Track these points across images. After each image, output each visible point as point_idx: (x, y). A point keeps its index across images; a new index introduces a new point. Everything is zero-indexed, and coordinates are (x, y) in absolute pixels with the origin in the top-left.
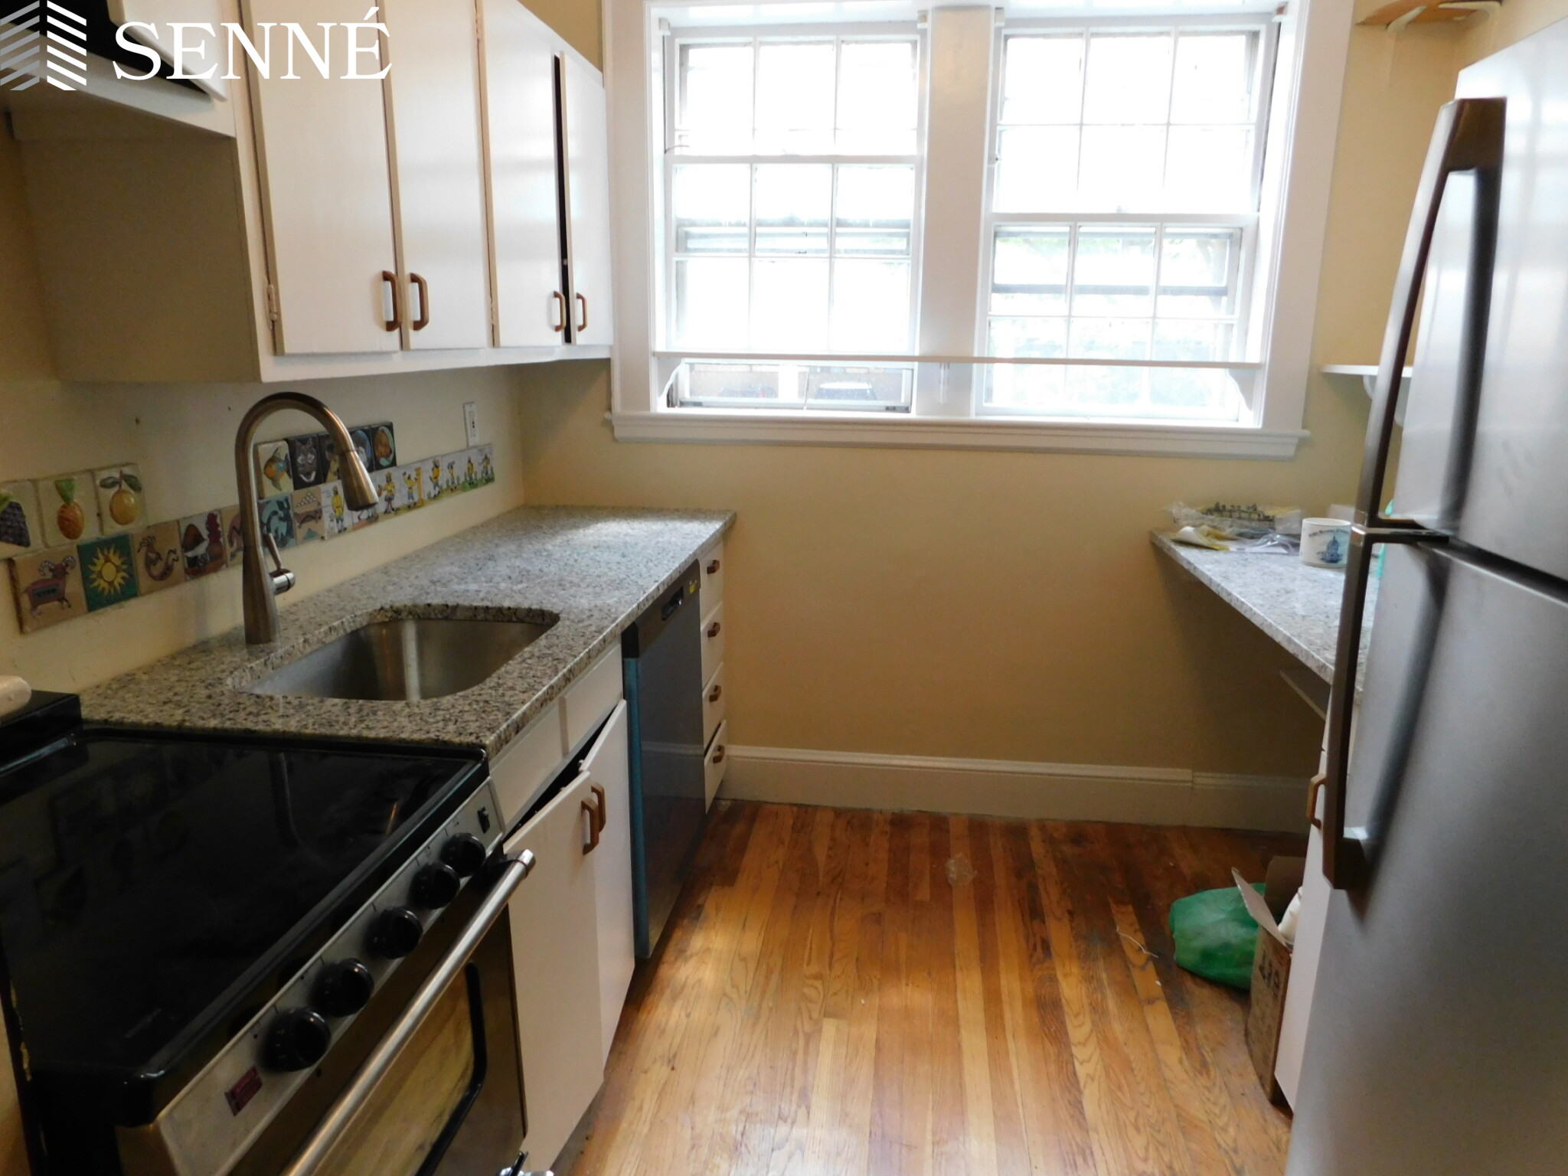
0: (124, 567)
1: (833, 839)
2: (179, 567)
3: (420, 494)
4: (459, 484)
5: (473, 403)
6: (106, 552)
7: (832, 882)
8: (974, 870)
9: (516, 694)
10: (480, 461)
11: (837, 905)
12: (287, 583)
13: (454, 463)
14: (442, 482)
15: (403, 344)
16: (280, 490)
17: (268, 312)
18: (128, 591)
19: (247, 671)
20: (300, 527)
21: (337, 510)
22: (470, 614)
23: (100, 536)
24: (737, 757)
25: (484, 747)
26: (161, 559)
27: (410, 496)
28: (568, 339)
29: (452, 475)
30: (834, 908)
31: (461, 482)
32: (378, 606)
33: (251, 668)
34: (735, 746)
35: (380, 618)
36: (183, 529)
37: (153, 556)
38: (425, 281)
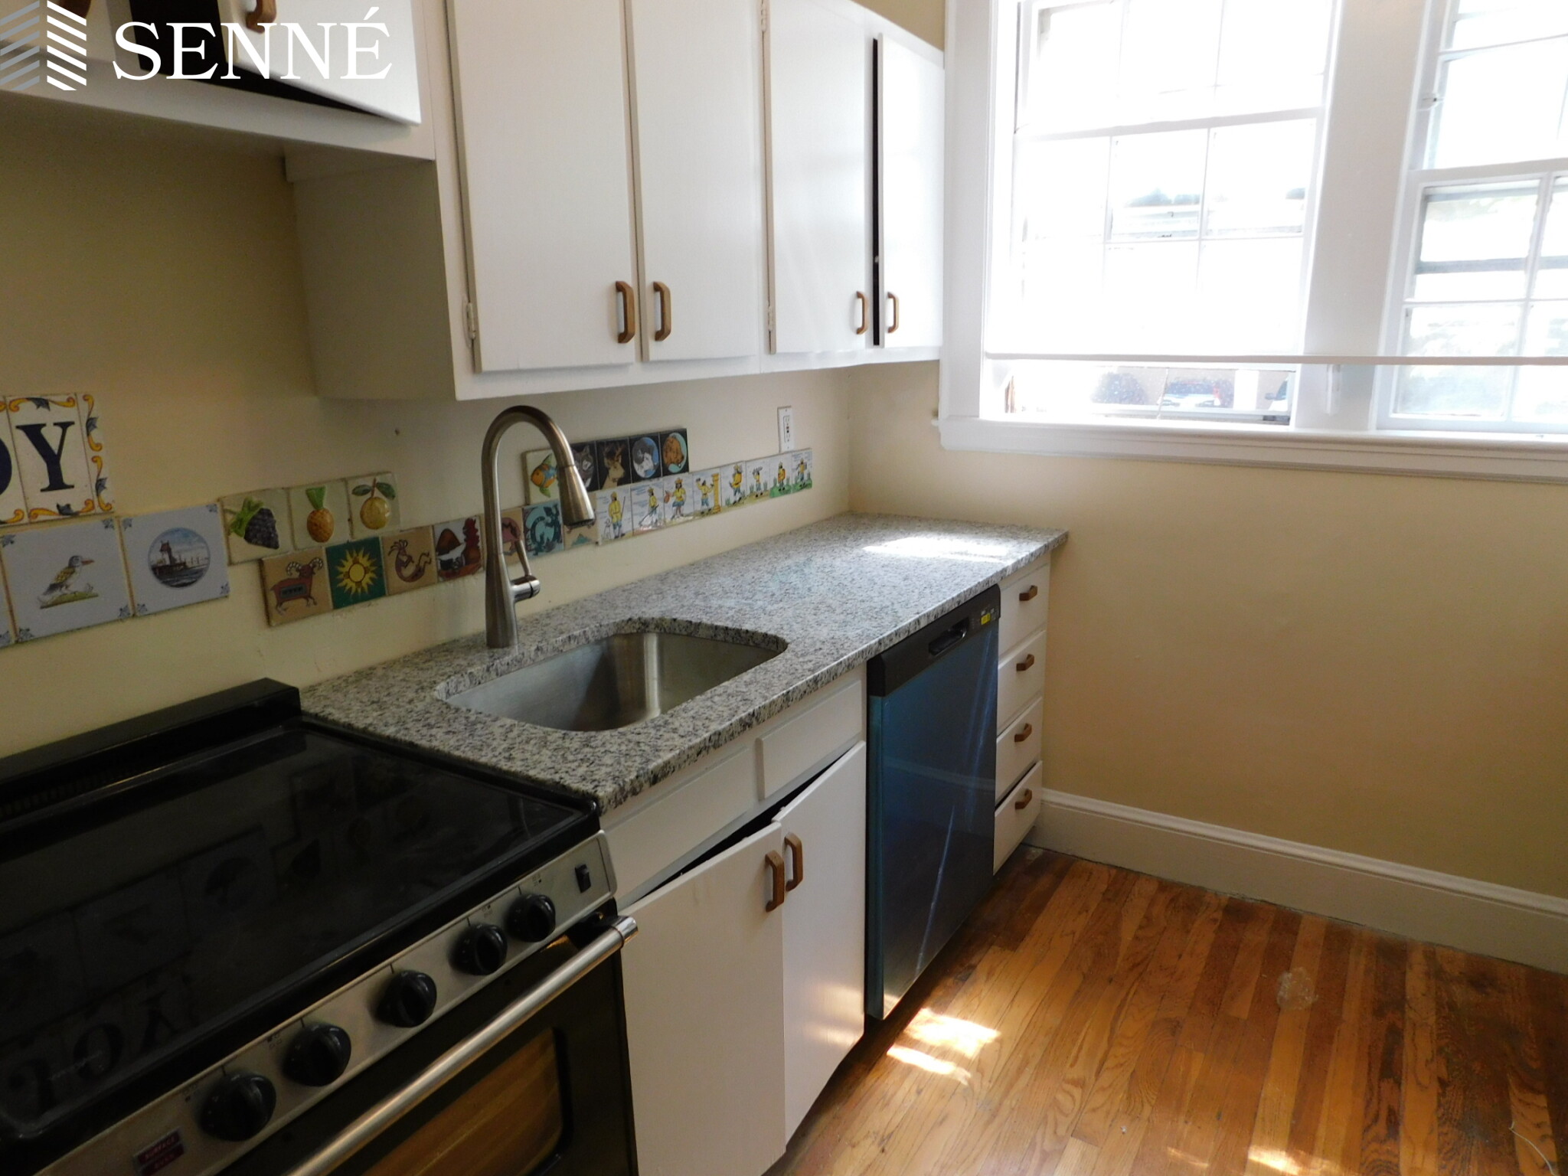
0: (373, 568)
1: (1148, 918)
2: (434, 568)
3: (716, 500)
4: (766, 490)
5: (790, 407)
6: (355, 555)
7: (1131, 969)
8: (1316, 993)
9: (673, 739)
10: (795, 467)
11: (1129, 1000)
12: (530, 590)
13: (761, 469)
14: (745, 487)
15: (643, 354)
16: (549, 496)
17: (466, 330)
18: (377, 590)
19: (466, 676)
20: (569, 532)
21: (614, 516)
22: (711, 632)
23: (350, 540)
24: (1052, 803)
25: (596, 799)
26: (413, 562)
27: (704, 502)
28: (876, 341)
29: (758, 481)
30: (1124, 1000)
31: (769, 488)
32: (628, 617)
33: (471, 673)
34: (1051, 791)
35: (627, 630)
36: (438, 534)
37: (405, 559)
38: (667, 289)
